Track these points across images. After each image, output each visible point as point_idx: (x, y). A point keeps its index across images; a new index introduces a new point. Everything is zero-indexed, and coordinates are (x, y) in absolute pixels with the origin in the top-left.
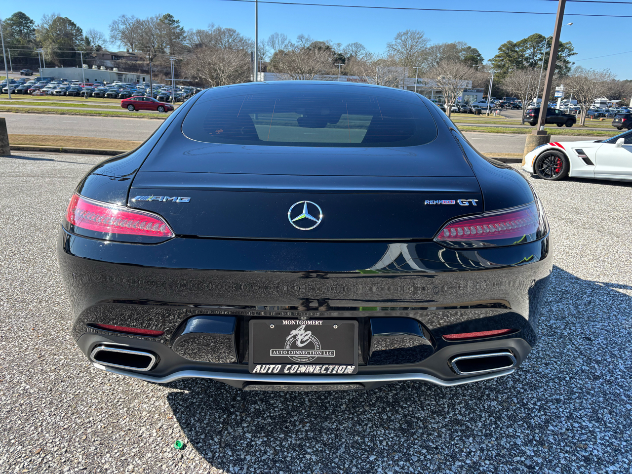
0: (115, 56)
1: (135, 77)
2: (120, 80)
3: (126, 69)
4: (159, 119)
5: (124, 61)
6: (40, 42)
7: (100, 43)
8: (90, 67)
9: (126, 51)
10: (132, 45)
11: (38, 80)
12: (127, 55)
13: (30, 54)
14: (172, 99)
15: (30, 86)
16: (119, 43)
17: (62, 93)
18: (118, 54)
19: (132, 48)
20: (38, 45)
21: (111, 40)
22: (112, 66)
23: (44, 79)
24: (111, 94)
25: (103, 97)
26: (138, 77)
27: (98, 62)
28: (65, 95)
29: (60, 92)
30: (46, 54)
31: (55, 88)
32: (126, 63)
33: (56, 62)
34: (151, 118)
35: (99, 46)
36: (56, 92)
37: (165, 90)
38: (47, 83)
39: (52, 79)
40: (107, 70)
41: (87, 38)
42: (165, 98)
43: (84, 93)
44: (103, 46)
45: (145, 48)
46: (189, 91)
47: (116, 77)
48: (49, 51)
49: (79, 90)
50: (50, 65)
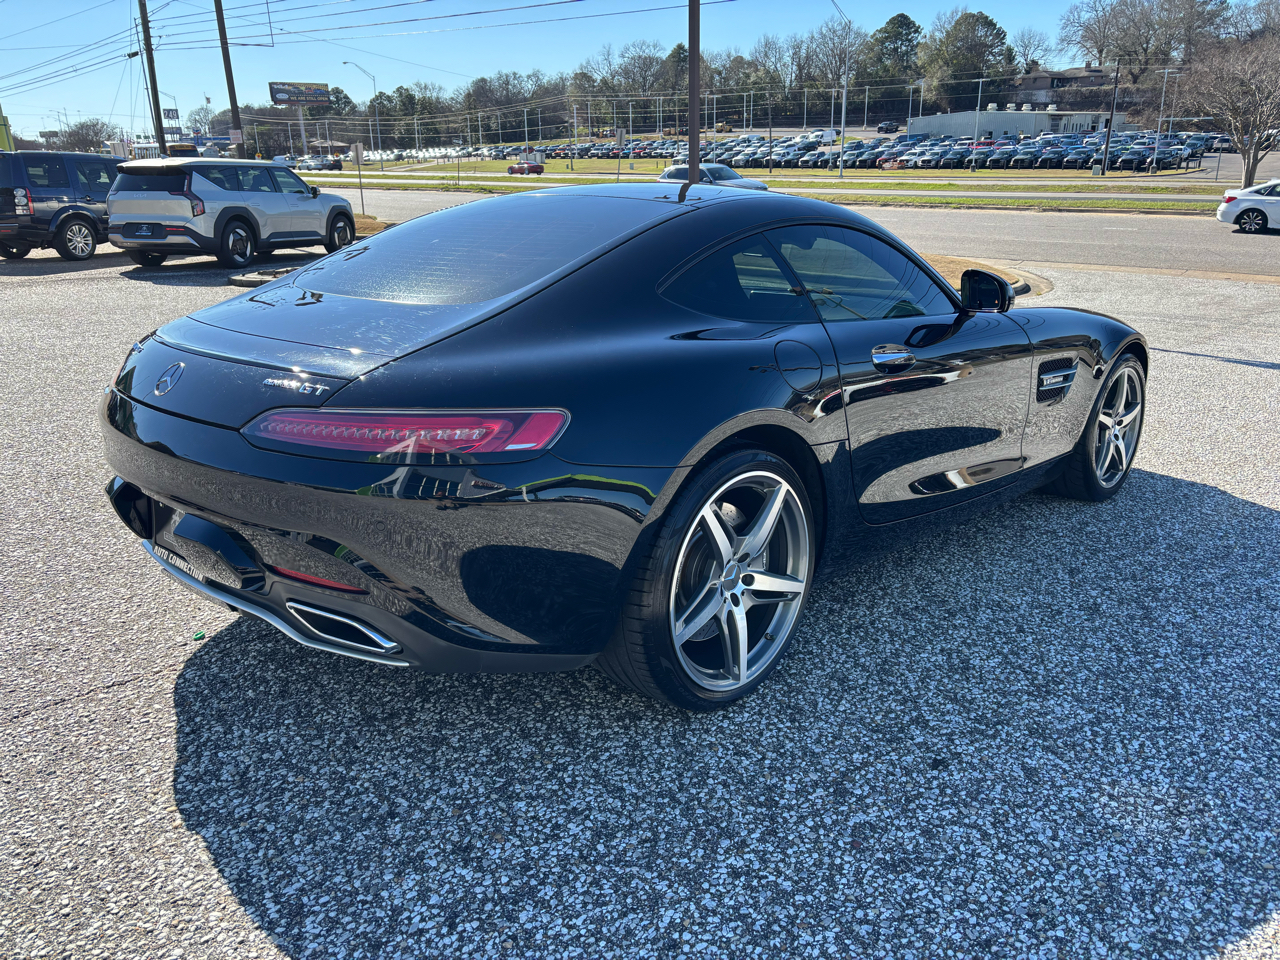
0: (1059, 79)
1: (1089, 120)
2: (1055, 129)
3: (1075, 106)
4: (1060, 211)
5: (1074, 87)
6: (923, 67)
7: (1036, 55)
8: (1001, 107)
9: (1084, 65)
10: (1100, 52)
11: (901, 139)
12: (1085, 74)
13: (901, 92)
14: (1151, 162)
15: (882, 153)
16: (1074, 49)
17: (933, 163)
18: (1067, 75)
19: (1099, 59)
20: (919, 73)
21: (1060, 47)
22: (1048, 100)
23: (912, 137)
24: (1022, 160)
25: (1007, 166)
26: (1096, 120)
27: (1021, 95)
28: (936, 167)
29: (929, 161)
30: (929, 90)
31: (922, 154)
32: (1077, 92)
33: (944, 104)
34: (1044, 210)
35: (1033, 61)
36: (923, 161)
37: (1144, 144)
38: (914, 145)
39: (925, 137)
40: (1033, 109)
41: (1010, 50)
42: (1135, 162)
43: (970, 161)
44: (1040, 62)
45: (1125, 56)
46: (1199, 143)
47: (1047, 123)
48: (935, 83)
49: (963, 155)
50: (931, 109)
